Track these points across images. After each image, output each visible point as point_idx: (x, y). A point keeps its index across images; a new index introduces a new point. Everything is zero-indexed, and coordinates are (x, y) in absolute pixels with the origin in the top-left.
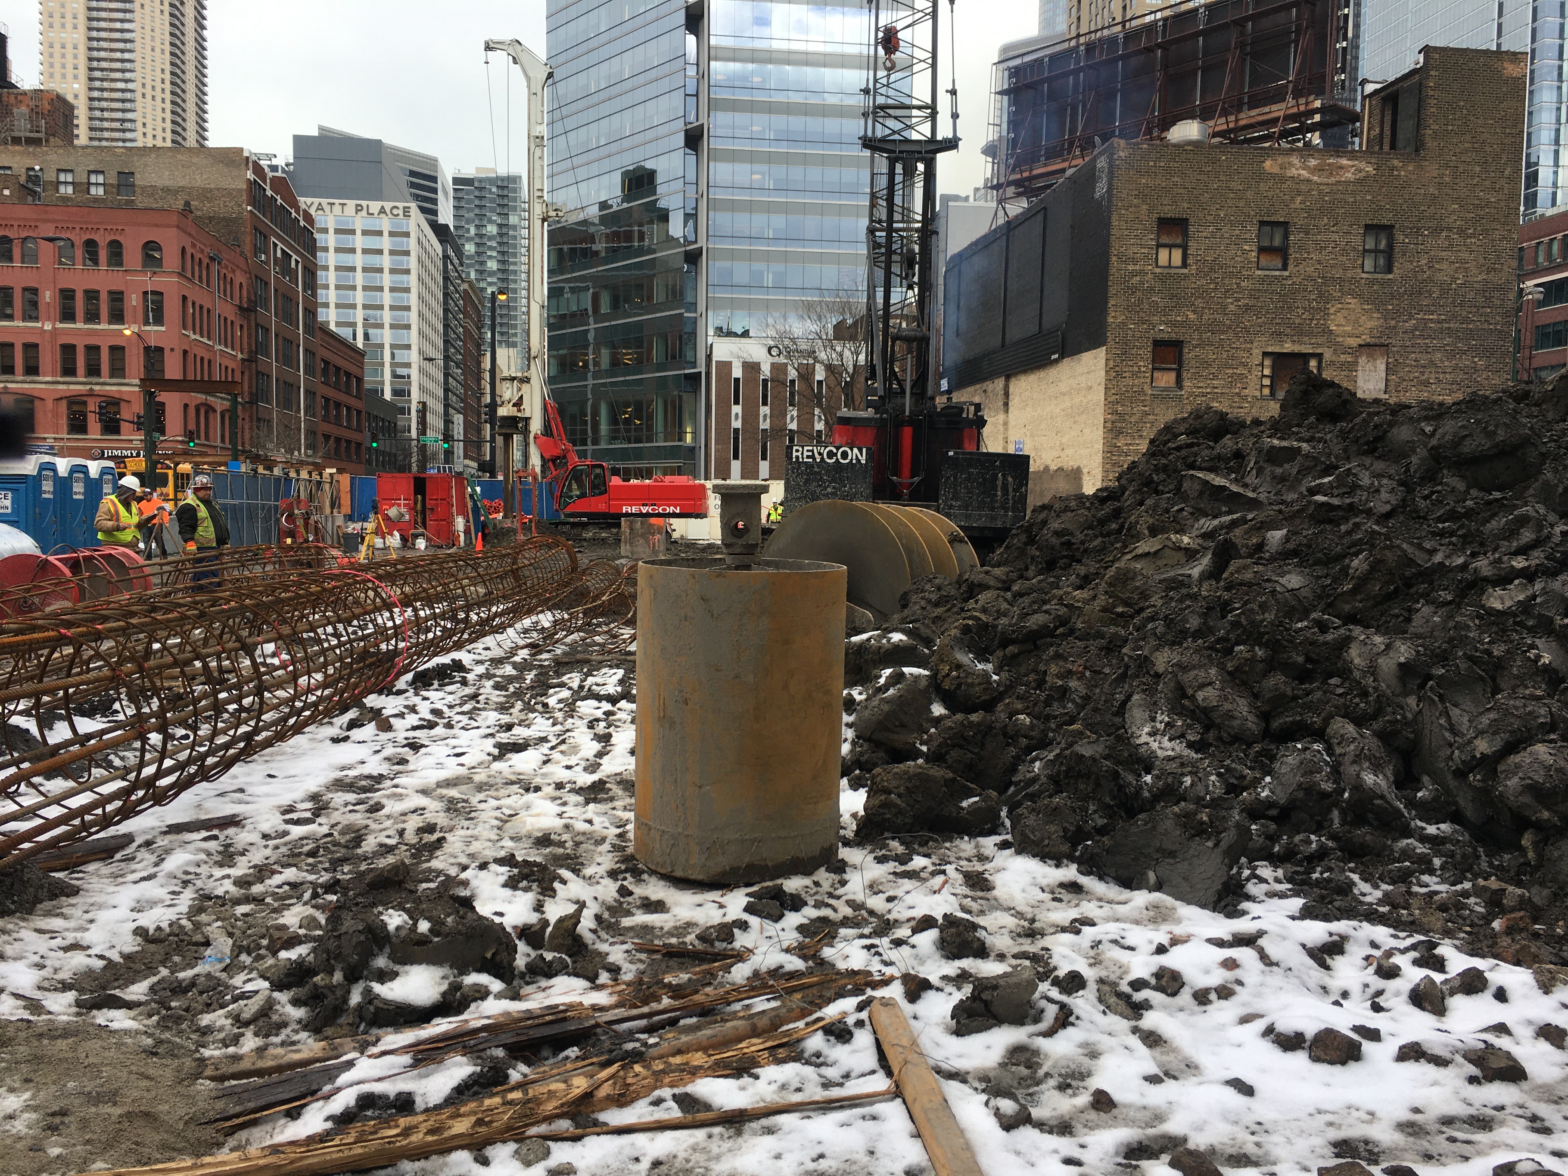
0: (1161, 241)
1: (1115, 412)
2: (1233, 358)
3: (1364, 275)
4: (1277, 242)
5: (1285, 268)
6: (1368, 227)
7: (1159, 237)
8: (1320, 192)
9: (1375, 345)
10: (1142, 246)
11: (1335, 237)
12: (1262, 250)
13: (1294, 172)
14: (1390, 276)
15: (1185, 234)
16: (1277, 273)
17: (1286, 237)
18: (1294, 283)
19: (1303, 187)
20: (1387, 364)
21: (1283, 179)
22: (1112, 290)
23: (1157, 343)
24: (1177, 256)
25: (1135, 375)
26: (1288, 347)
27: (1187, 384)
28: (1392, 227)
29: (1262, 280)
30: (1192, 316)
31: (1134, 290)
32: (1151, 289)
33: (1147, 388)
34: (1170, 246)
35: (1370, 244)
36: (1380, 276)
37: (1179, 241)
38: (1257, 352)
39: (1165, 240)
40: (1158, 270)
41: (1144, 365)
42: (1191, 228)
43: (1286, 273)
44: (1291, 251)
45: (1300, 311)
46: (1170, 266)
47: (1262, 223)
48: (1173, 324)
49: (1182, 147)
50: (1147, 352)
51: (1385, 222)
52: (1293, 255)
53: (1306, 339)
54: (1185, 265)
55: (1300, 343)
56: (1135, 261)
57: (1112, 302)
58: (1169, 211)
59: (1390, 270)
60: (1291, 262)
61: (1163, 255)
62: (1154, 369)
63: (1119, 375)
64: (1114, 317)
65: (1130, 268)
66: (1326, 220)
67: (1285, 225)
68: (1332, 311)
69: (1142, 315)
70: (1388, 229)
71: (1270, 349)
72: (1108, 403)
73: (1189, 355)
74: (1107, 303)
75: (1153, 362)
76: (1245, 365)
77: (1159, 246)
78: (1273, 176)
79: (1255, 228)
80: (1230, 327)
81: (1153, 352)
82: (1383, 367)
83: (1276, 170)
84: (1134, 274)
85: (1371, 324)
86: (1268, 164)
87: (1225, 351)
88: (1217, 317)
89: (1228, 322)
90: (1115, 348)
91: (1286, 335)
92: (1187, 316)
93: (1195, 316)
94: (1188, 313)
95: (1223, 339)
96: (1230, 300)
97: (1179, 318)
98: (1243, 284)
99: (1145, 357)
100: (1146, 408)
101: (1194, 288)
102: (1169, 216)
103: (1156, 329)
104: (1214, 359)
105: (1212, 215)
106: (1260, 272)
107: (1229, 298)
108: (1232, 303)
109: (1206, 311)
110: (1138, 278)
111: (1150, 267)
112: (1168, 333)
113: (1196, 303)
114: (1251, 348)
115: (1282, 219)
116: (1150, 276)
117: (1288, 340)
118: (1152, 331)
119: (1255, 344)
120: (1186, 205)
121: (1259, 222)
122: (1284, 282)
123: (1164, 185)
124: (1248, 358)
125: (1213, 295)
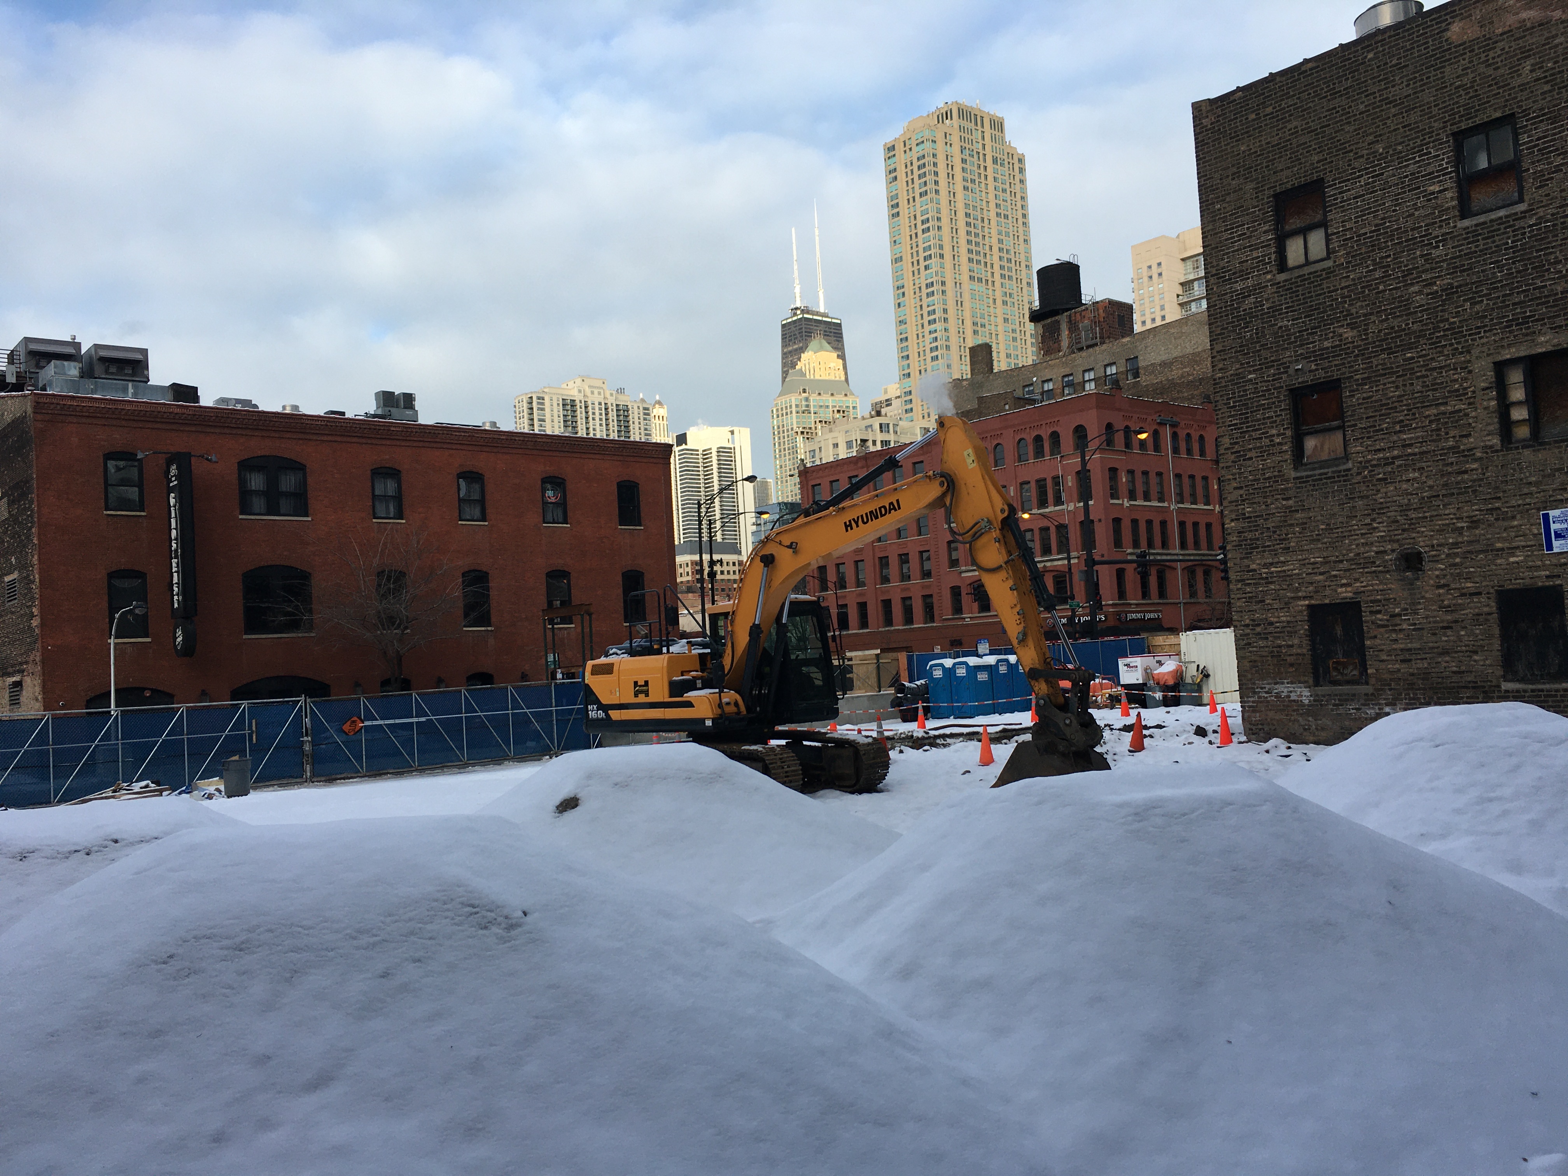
0: (1286, 228)
1: (1240, 517)
2: (1434, 387)
5: (1517, 197)
7: (1281, 223)
10: (1254, 248)
12: (1466, 181)
13: (1510, 21)
15: (1322, 204)
16: (1502, 213)
17: (1512, 141)
18: (1541, 221)
19: (1534, 40)
21: (1488, 43)
23: (1296, 393)
24: (1316, 242)
25: (1265, 451)
26: (1550, 342)
27: (1354, 448)
29: (1472, 234)
30: (1349, 334)
31: (1247, 319)
32: (1275, 310)
33: (1287, 468)
34: (1303, 231)
37: (1319, 217)
38: (1482, 366)
39: (1295, 223)
40: (1285, 277)
41: (1280, 432)
42: (1330, 192)
43: (1522, 207)
44: (1527, 163)
46: (1308, 263)
47: (1460, 135)
48: (1319, 355)
50: (1280, 411)
52: (1532, 168)
54: (1329, 253)
56: (1243, 274)
58: (1290, 178)
60: (1529, 183)
61: (1295, 250)
64: (1223, 368)
65: (1238, 286)
67: (1508, 120)
69: (1265, 353)
71: (1509, 354)
73: (1352, 400)
75: (1295, 423)
76: (1459, 394)
77: (1283, 236)
78: (1468, 46)
79: (1448, 148)
81: (1292, 408)
83: (1473, 33)
84: (1244, 295)
86: (1455, 29)
87: (1418, 378)
88: (1396, 323)
89: (1415, 327)
90: (1229, 417)
91: (1537, 320)
92: (1341, 335)
93: (1355, 333)
94: (1341, 330)
95: (1413, 358)
96: (1416, 288)
97: (1326, 344)
98: (1435, 253)
99: (1278, 419)
100: (1291, 502)
101: (1346, 287)
102: (1289, 186)
103: (1291, 371)
104: (1399, 396)
105: (1362, 156)
106: (1466, 223)
107: (1412, 284)
108: (1420, 292)
109: (1373, 318)
110: (1252, 299)
111: (1269, 277)
112: (1310, 371)
113: (1354, 311)
114: (1469, 362)
115: (1498, 114)
116: (1270, 290)
117: (1544, 329)
118: (1284, 376)
119: (1475, 352)
120: (1316, 158)
121: (1454, 134)
122: (1522, 223)
123: (1275, 140)
124: (1465, 379)
125: (1381, 287)
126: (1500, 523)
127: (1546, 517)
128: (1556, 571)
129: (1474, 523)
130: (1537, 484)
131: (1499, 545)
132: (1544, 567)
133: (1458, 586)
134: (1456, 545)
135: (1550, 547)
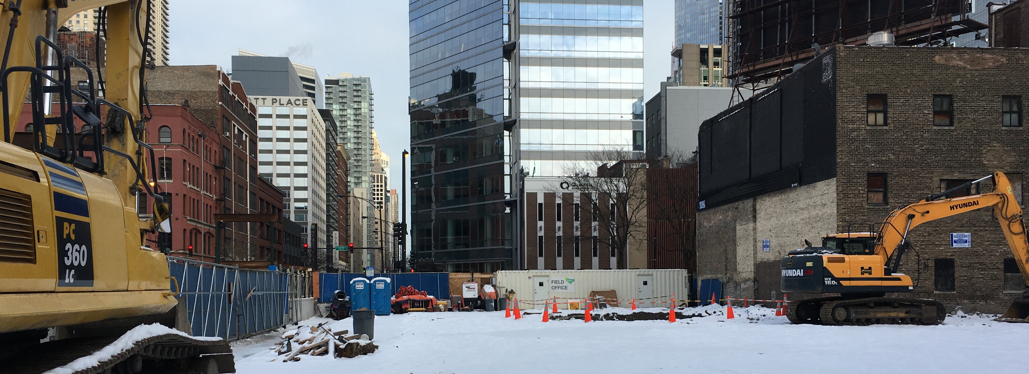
0: (869, 109)
1: (844, 220)
2: (920, 183)
3: (1004, 128)
4: (945, 107)
5: (951, 124)
6: (1004, 97)
7: (868, 106)
8: (972, 75)
9: (1013, 173)
10: (858, 113)
11: (984, 103)
12: (936, 113)
13: (955, 62)
14: (1021, 128)
15: (885, 104)
16: (947, 128)
17: (951, 104)
18: (958, 134)
19: (961, 72)
20: (1022, 185)
21: (947, 68)
22: (839, 141)
23: (870, 175)
24: (880, 117)
25: (856, 196)
26: (956, 176)
27: (891, 200)
28: (1020, 97)
29: (937, 132)
30: (892, 157)
31: (853, 140)
32: (864, 140)
33: (865, 204)
34: (876, 112)
35: (1006, 108)
36: (1014, 128)
37: (881, 109)
38: (936, 179)
39: (871, 108)
40: (868, 128)
41: (862, 189)
42: (889, 100)
43: (953, 128)
44: (955, 113)
45: (963, 152)
46: (876, 125)
47: (935, 96)
48: (881, 162)
49: (880, 49)
50: (864, 181)
51: (1015, 93)
52: (957, 116)
53: (968, 170)
54: (886, 124)
55: (965, 173)
56: (853, 122)
57: (839, 149)
58: (874, 90)
59: (1020, 124)
60: (956, 121)
61: (871, 118)
62: (868, 191)
63: (846, 196)
64: (841, 158)
65: (851, 126)
66: (977, 93)
67: (950, 97)
68: (984, 151)
69: (859, 156)
70: (1018, 98)
71: (945, 177)
72: (839, 214)
73: (891, 182)
74: (835, 149)
75: (868, 187)
76: (929, 188)
77: (869, 112)
78: (941, 66)
79: (931, 99)
80: (918, 163)
81: (868, 181)
82: (1020, 187)
83: (943, 62)
84: (853, 130)
85: (1010, 159)
86: (937, 58)
87: (915, 179)
88: (909, 157)
89: (916, 160)
90: (842, 179)
91: (955, 168)
92: (889, 156)
93: (894, 157)
94: (890, 155)
95: (914, 171)
96: (917, 146)
97: (883, 158)
98: (925, 135)
99: (863, 184)
100: (865, 217)
101: (893, 139)
102: (874, 93)
103: (869, 166)
104: (908, 184)
105: (902, 91)
106: (936, 128)
107: (916, 144)
108: (918, 148)
109: (901, 153)
110: (856, 133)
111: (863, 126)
112: (877, 168)
113: (895, 149)
114: (932, 177)
115: (948, 93)
116: (863, 131)
117: (957, 171)
118: (866, 167)
119: (935, 174)
120: (885, 86)
121: (933, 95)
122: (952, 133)
123: (870, 73)
124: (931, 183)
125: (905, 143)
126: (938, 235)
127: (952, 235)
128: (954, 254)
129: (930, 234)
130: (950, 223)
131: (937, 243)
132: (950, 252)
133: (922, 256)
134: (923, 241)
135: (952, 246)
